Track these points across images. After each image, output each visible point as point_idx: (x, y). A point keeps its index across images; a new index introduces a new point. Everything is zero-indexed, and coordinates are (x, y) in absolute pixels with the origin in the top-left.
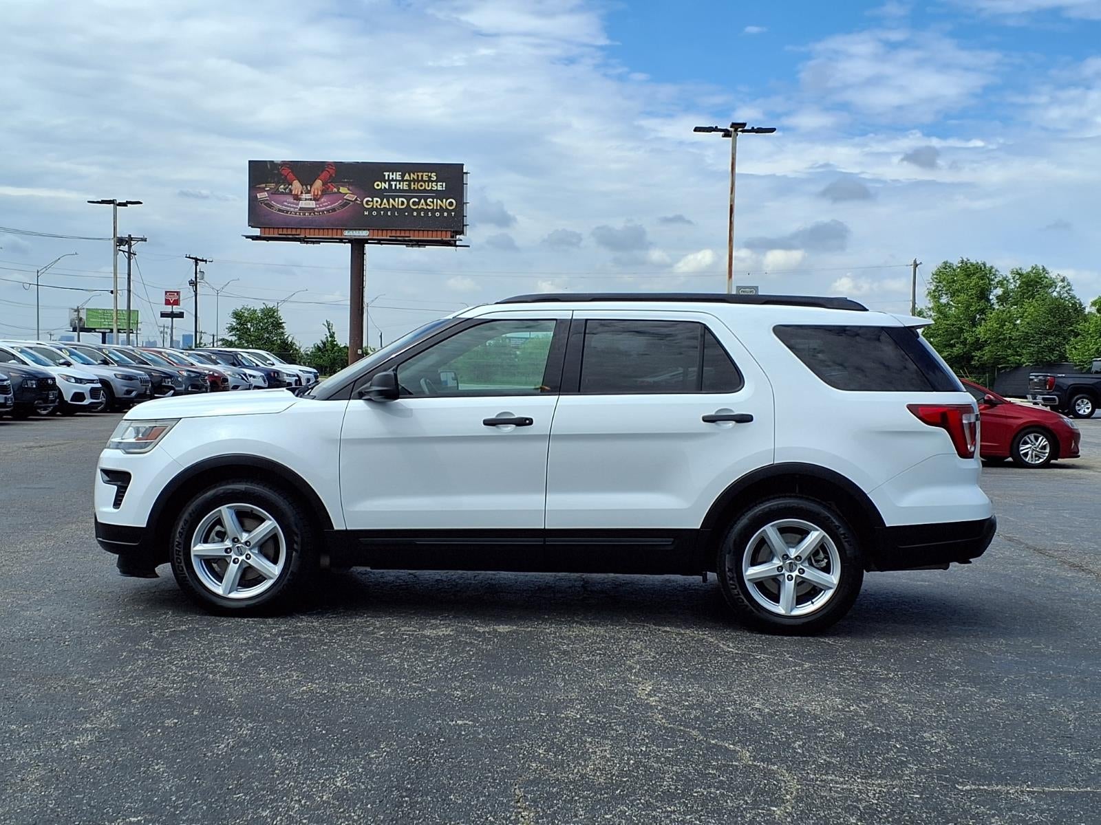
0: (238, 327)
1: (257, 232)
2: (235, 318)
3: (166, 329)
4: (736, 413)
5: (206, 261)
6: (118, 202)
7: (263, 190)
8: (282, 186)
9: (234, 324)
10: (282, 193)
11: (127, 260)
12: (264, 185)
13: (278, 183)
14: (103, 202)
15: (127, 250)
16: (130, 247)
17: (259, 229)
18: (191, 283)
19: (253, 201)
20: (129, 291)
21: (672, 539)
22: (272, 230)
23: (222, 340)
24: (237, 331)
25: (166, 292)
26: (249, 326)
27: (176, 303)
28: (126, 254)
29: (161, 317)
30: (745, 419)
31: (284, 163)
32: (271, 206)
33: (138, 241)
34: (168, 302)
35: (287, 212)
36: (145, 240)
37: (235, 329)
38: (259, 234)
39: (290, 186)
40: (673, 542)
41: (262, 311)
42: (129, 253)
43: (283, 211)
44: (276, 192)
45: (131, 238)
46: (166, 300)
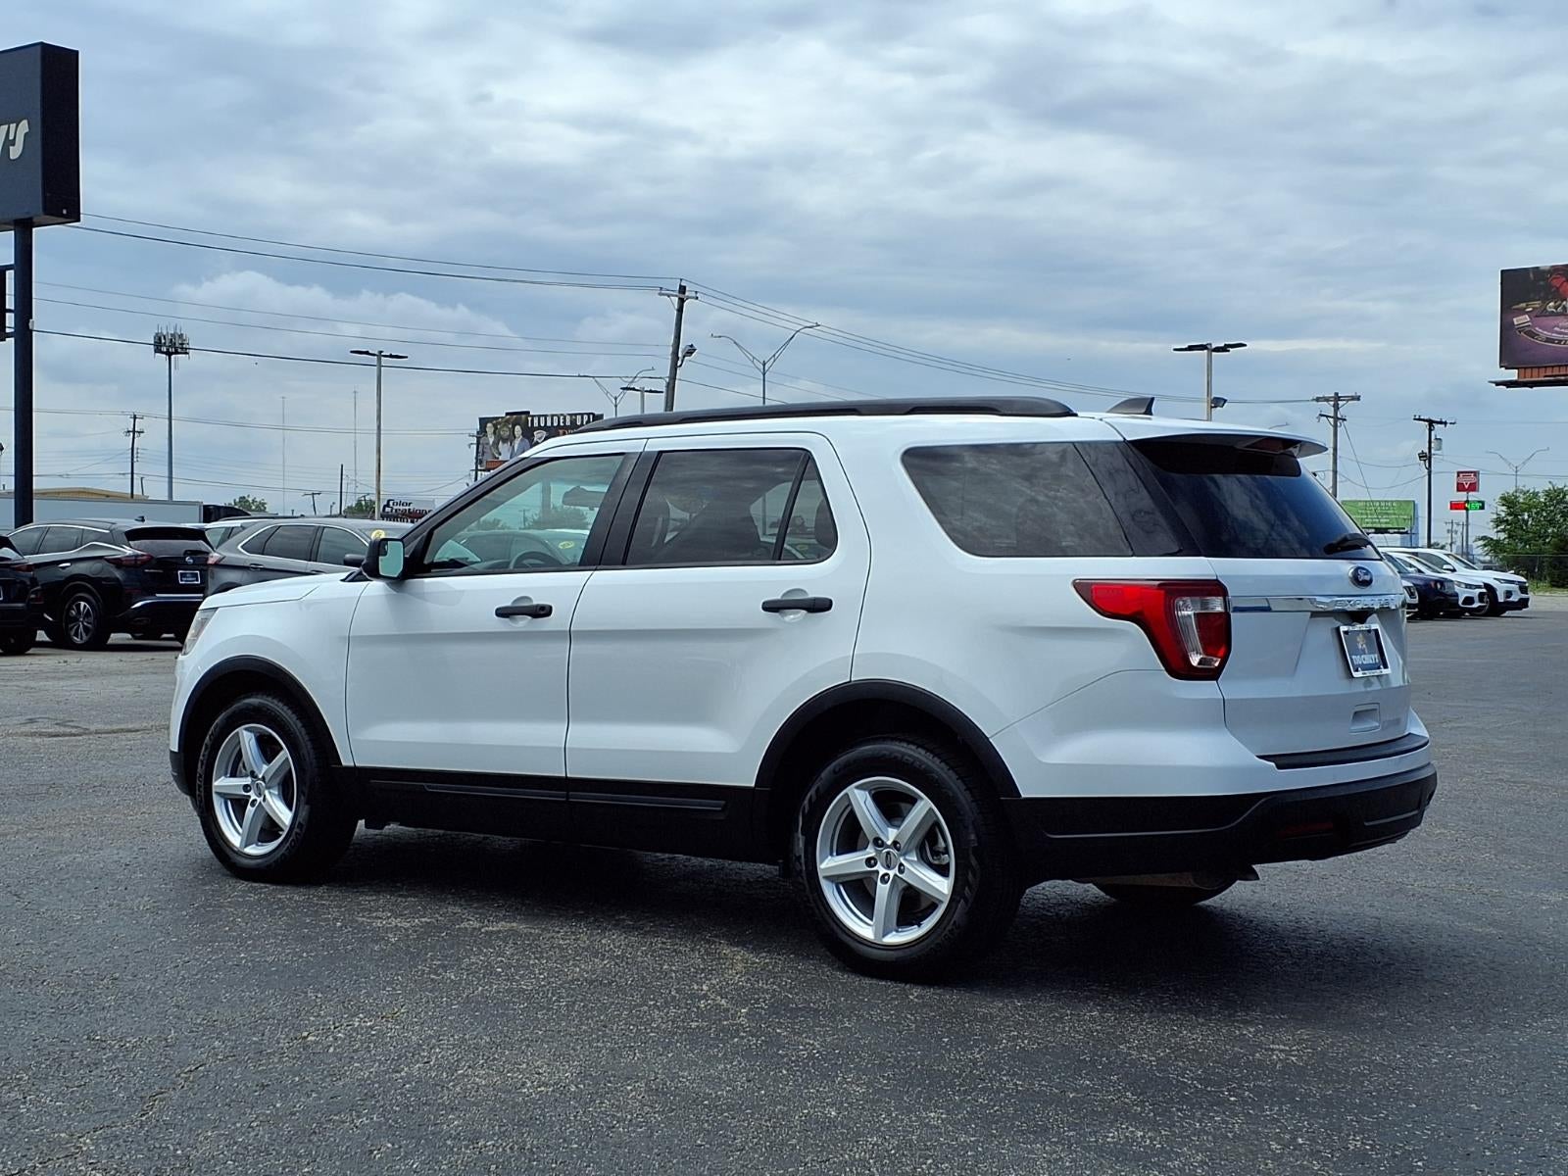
0: (1510, 518)
1: (1513, 375)
2: (1503, 505)
3: (1455, 526)
4: (811, 595)
5: (1445, 423)
6: (1214, 346)
7: (1522, 312)
8: (1552, 304)
9: (1503, 514)
10: (1552, 314)
11: (1332, 428)
12: (1524, 305)
13: (1545, 300)
14: (1191, 348)
15: (1332, 415)
16: (1336, 407)
17: (1516, 371)
18: (1422, 456)
19: (1506, 329)
20: (1335, 472)
21: (723, 802)
22: (1535, 371)
23: (1483, 538)
24: (1508, 525)
25: (1459, 473)
26: (1526, 517)
27: (1473, 487)
28: (1331, 420)
29: (1451, 509)
30: (820, 606)
31: (1555, 269)
32: (1532, 335)
33: (1348, 401)
34: (1460, 488)
35: (1560, 342)
36: (1358, 398)
37: (1504, 521)
38: (1515, 378)
39: (1564, 303)
40: (725, 806)
41: (1548, 493)
42: (1336, 419)
43: (1552, 341)
44: (1543, 313)
45: (1337, 398)
46: (1458, 484)
